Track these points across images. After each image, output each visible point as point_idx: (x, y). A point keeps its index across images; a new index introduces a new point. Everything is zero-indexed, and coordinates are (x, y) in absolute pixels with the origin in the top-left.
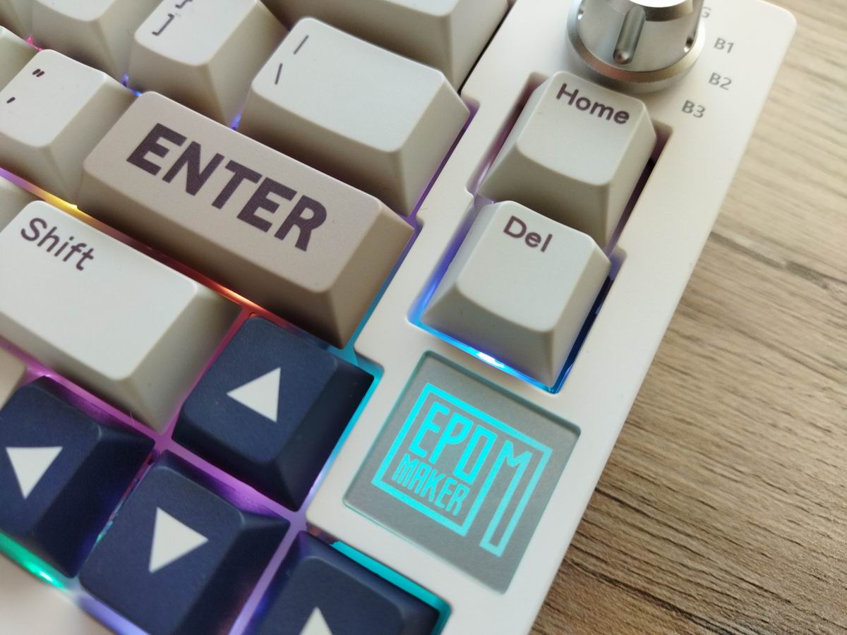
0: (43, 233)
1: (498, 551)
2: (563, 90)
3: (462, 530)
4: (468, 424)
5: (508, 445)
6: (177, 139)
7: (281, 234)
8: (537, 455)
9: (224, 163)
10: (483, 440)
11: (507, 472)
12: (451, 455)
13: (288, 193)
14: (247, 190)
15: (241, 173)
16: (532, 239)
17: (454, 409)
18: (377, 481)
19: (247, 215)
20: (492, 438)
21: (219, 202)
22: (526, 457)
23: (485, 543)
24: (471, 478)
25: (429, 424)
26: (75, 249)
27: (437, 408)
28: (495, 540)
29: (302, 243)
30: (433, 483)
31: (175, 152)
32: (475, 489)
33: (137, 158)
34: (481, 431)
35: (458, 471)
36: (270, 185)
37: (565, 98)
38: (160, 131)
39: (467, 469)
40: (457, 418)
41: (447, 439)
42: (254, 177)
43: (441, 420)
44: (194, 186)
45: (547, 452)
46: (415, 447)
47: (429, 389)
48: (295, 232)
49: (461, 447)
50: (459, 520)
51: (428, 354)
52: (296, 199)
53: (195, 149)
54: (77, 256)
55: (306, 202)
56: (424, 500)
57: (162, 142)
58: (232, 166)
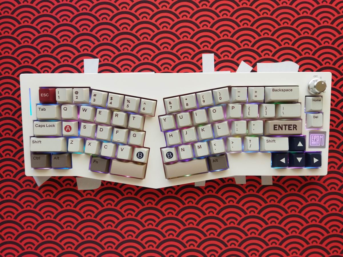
0: (269, 141)
1: (323, 145)
2: (313, 100)
3: (320, 145)
4: (316, 136)
5: (320, 136)
6: (277, 125)
7: (294, 130)
8: (323, 136)
9: (283, 125)
10: (318, 137)
11: (321, 138)
12: (316, 139)
13: (291, 125)
14: (287, 127)
15: (285, 125)
16: (316, 117)
17: (314, 135)
18: (310, 145)
19: (289, 129)
20: (319, 136)
21: (285, 129)
22: (322, 136)
23: (322, 145)
24: (318, 141)
25: (312, 138)
26: (273, 141)
27: (312, 136)
28: (323, 144)
29: (296, 130)
30: (315, 143)
31: (278, 127)
32: (319, 141)
33: (274, 129)
34: (317, 136)
35: (317, 141)
36: (289, 125)
37: (314, 101)
38: (274, 125)
39: (318, 140)
40: (315, 136)
41: (315, 138)
42: (287, 125)
43: (313, 137)
44: (282, 129)
45: (324, 135)
46: (312, 141)
47: (311, 135)
48: (295, 129)
49: (316, 138)
50: (319, 144)
51: (310, 132)
52: (293, 125)
53: (279, 125)
54: (274, 141)
55: (294, 125)
56: (315, 144)
57: (276, 126)
58: (284, 125)
